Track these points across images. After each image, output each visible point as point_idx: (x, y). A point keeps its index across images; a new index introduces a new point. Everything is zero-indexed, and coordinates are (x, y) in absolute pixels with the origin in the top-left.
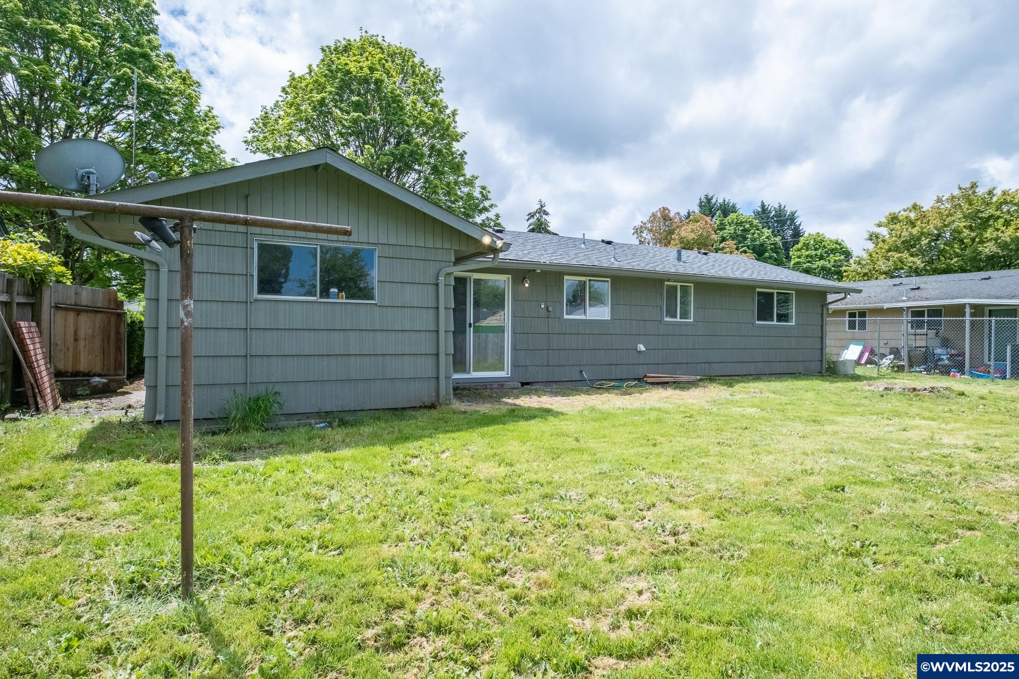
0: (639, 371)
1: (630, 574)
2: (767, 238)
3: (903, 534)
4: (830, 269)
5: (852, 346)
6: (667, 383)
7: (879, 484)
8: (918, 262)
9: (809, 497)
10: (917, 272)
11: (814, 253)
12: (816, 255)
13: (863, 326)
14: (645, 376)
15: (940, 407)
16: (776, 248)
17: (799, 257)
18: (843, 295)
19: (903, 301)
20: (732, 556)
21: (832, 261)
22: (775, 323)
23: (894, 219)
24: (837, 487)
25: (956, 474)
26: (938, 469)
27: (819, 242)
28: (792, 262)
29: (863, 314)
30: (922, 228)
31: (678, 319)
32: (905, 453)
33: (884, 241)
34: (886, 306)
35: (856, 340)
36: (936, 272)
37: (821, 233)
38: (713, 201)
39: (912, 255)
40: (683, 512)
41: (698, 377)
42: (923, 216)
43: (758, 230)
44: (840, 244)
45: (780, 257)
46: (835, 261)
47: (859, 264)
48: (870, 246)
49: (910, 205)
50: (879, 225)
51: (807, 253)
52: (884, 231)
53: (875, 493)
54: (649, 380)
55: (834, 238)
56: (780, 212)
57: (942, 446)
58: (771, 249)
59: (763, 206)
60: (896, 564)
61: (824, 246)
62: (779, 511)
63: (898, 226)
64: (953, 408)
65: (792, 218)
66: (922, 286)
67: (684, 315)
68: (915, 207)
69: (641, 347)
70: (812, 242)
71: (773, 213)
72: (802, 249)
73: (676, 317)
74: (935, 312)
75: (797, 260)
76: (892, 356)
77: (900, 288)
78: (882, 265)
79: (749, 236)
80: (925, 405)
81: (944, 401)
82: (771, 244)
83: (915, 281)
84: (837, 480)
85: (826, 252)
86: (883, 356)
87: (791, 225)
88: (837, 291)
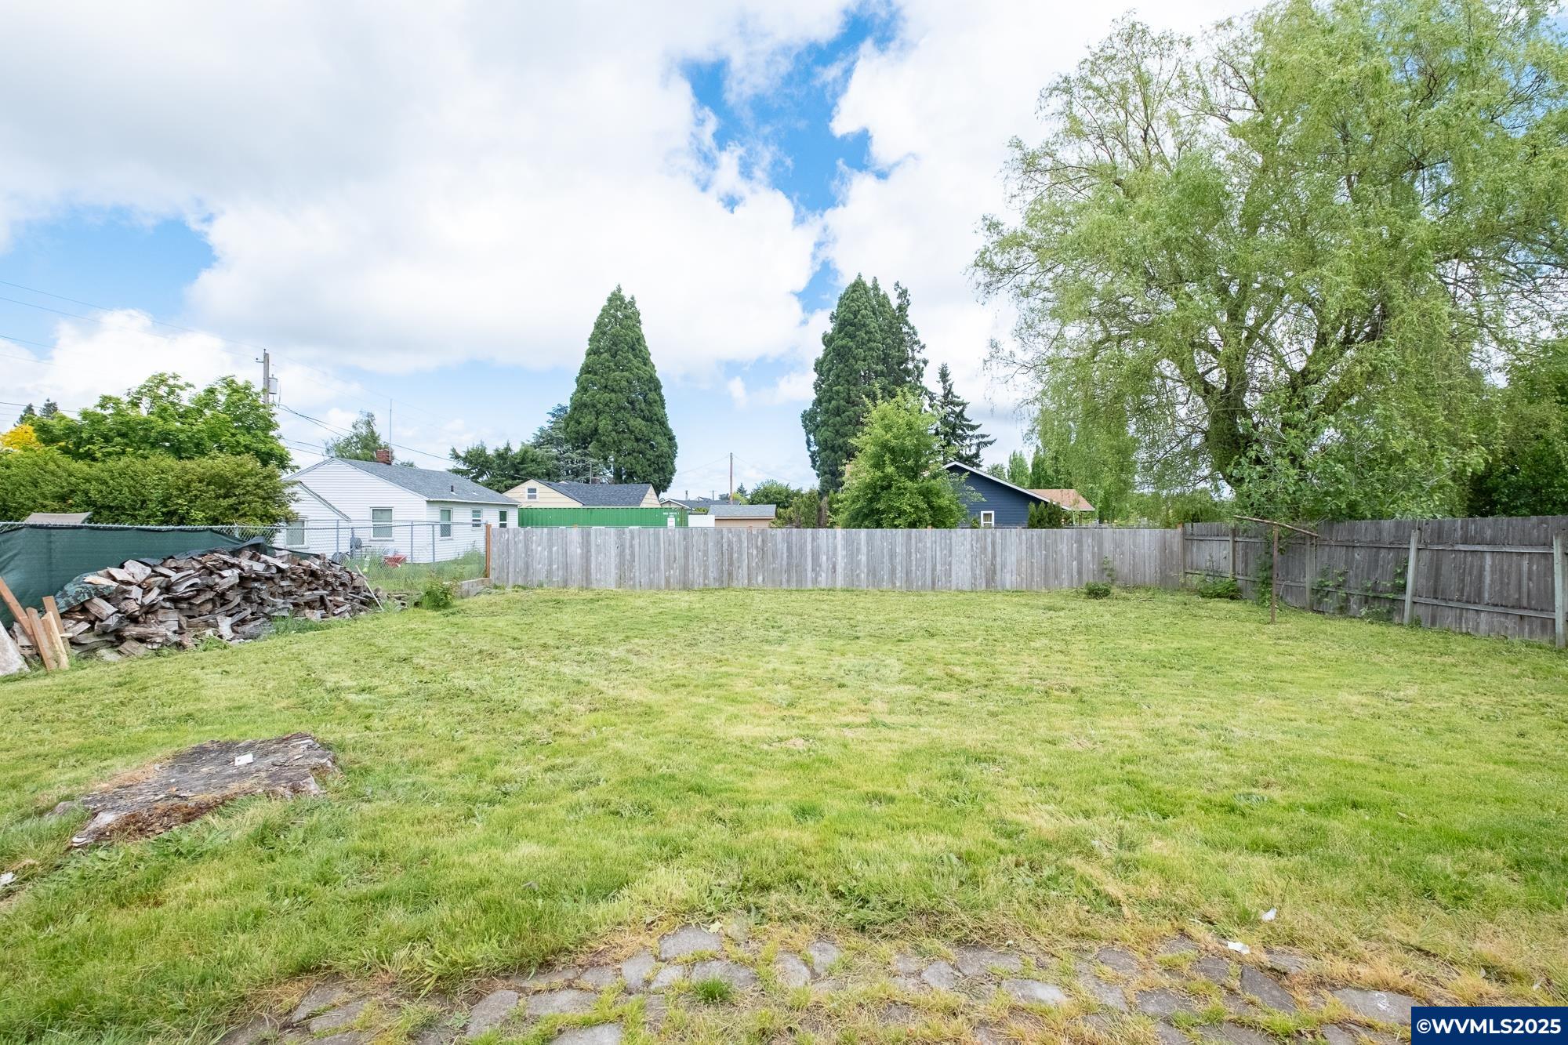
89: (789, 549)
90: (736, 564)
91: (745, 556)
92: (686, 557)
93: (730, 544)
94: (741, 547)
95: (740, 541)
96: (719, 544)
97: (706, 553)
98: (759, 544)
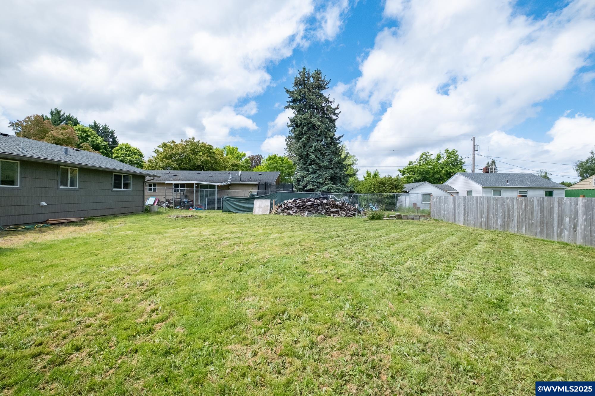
0: (43, 218)
1: (140, 301)
2: (101, 142)
3: (212, 263)
4: (133, 161)
5: (150, 199)
6: (63, 223)
7: (196, 251)
8: (174, 164)
9: (179, 260)
10: (175, 169)
11: (125, 153)
12: (126, 154)
13: (155, 190)
14: (48, 220)
15: (196, 222)
16: (105, 148)
17: (118, 154)
18: (152, 178)
19: (171, 180)
20: (169, 284)
21: (135, 158)
22: (122, 189)
23: (165, 145)
24: (185, 255)
25: (213, 243)
26: (209, 243)
27: (128, 148)
28: (114, 156)
29: (155, 185)
30: (176, 151)
31: (69, 187)
32: (196, 240)
33: (161, 154)
34: (166, 182)
35: (152, 196)
36: (181, 169)
37: (129, 144)
38: (62, 113)
39: (172, 161)
40: (138, 277)
41: (83, 218)
42: (176, 146)
43: (95, 137)
44: (138, 150)
45: (107, 152)
46: (136, 158)
47: (150, 162)
48: (155, 155)
49: (171, 140)
50: (159, 147)
51: (122, 152)
52: (161, 150)
53: (198, 254)
54: (50, 222)
55: (135, 147)
56: (105, 129)
57: (204, 236)
58: (103, 148)
59: (95, 123)
60: (215, 271)
61: (130, 150)
62: (173, 266)
63: (167, 149)
64: (200, 222)
65: (112, 132)
66: (178, 175)
67: (72, 185)
68: (173, 142)
69: (44, 203)
70: (124, 147)
71: (101, 128)
72: (119, 150)
73: (67, 186)
74: (183, 185)
75: (116, 155)
76: (167, 203)
77: (169, 174)
78: (161, 164)
79: (90, 139)
80: (191, 222)
81: (196, 220)
82: (103, 145)
83: (175, 172)
84: (184, 253)
85: (131, 153)
86: (164, 202)
87: (111, 136)
88: (150, 176)
89: (542, 211)
90: (511, 218)
91: (516, 214)
92: (488, 211)
93: (508, 205)
94: (513, 208)
95: (513, 205)
96: (503, 205)
97: (497, 210)
98: (523, 207)
